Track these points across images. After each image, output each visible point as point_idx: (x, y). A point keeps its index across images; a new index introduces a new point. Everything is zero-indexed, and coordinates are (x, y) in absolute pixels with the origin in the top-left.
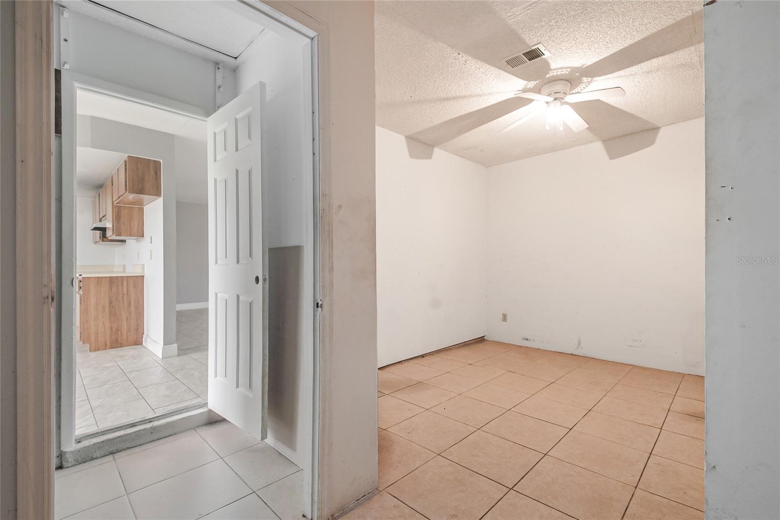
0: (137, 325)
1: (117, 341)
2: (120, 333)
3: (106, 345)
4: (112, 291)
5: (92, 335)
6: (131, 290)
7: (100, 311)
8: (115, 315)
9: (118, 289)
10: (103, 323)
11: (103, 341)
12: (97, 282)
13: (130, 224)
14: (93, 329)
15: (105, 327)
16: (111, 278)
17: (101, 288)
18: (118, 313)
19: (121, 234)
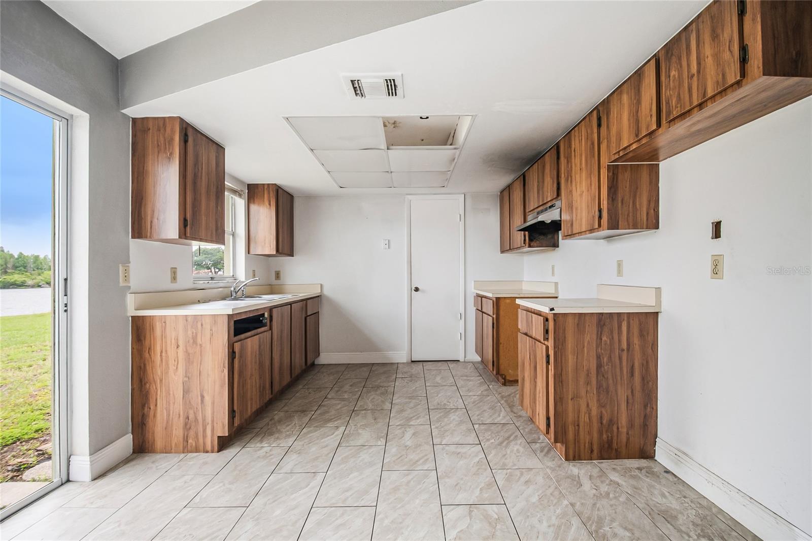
0: (645, 416)
1: (610, 443)
2: (615, 429)
3: (592, 451)
4: (601, 342)
5: (570, 427)
6: (635, 342)
7: (582, 381)
8: (608, 392)
9: (613, 338)
10: (588, 405)
11: (587, 442)
12: (578, 324)
13: (633, 202)
14: (571, 417)
15: (589, 414)
16: (601, 316)
17: (583, 335)
18: (612, 388)
19: (618, 225)
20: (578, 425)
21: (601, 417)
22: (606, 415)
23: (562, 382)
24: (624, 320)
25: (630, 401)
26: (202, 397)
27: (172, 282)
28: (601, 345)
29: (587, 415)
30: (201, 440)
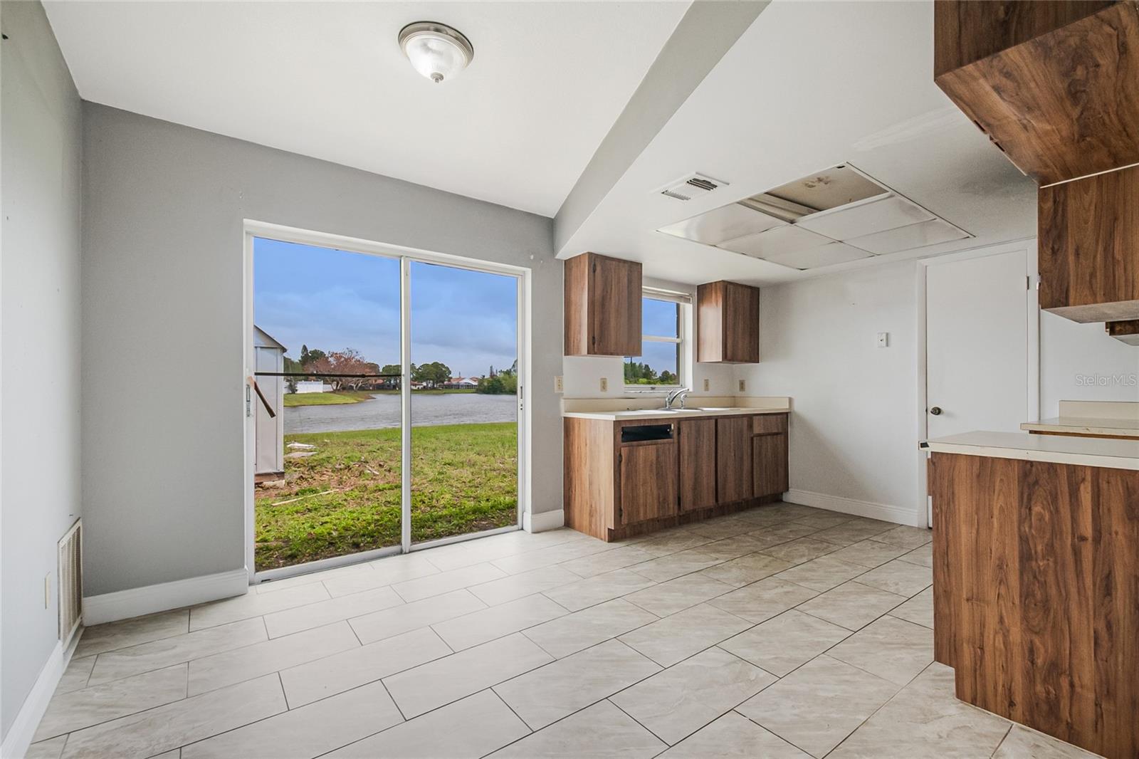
3: (1011, 704)
4: (1030, 514)
5: (965, 645)
6: (1114, 529)
7: (988, 574)
8: (1047, 610)
9: (1057, 510)
10: (1001, 621)
11: (1001, 683)
12: (978, 476)
13: (1105, 249)
14: (966, 630)
15: (1005, 636)
16: (1028, 466)
17: (989, 495)
18: (1055, 604)
19: (1067, 298)
20: (982, 649)
21: (1031, 651)
22: (1042, 650)
23: (948, 566)
24: (1084, 480)
25: (1105, 643)
26: (599, 491)
27: (602, 391)
28: (1031, 519)
29: (1000, 639)
30: (598, 529)
